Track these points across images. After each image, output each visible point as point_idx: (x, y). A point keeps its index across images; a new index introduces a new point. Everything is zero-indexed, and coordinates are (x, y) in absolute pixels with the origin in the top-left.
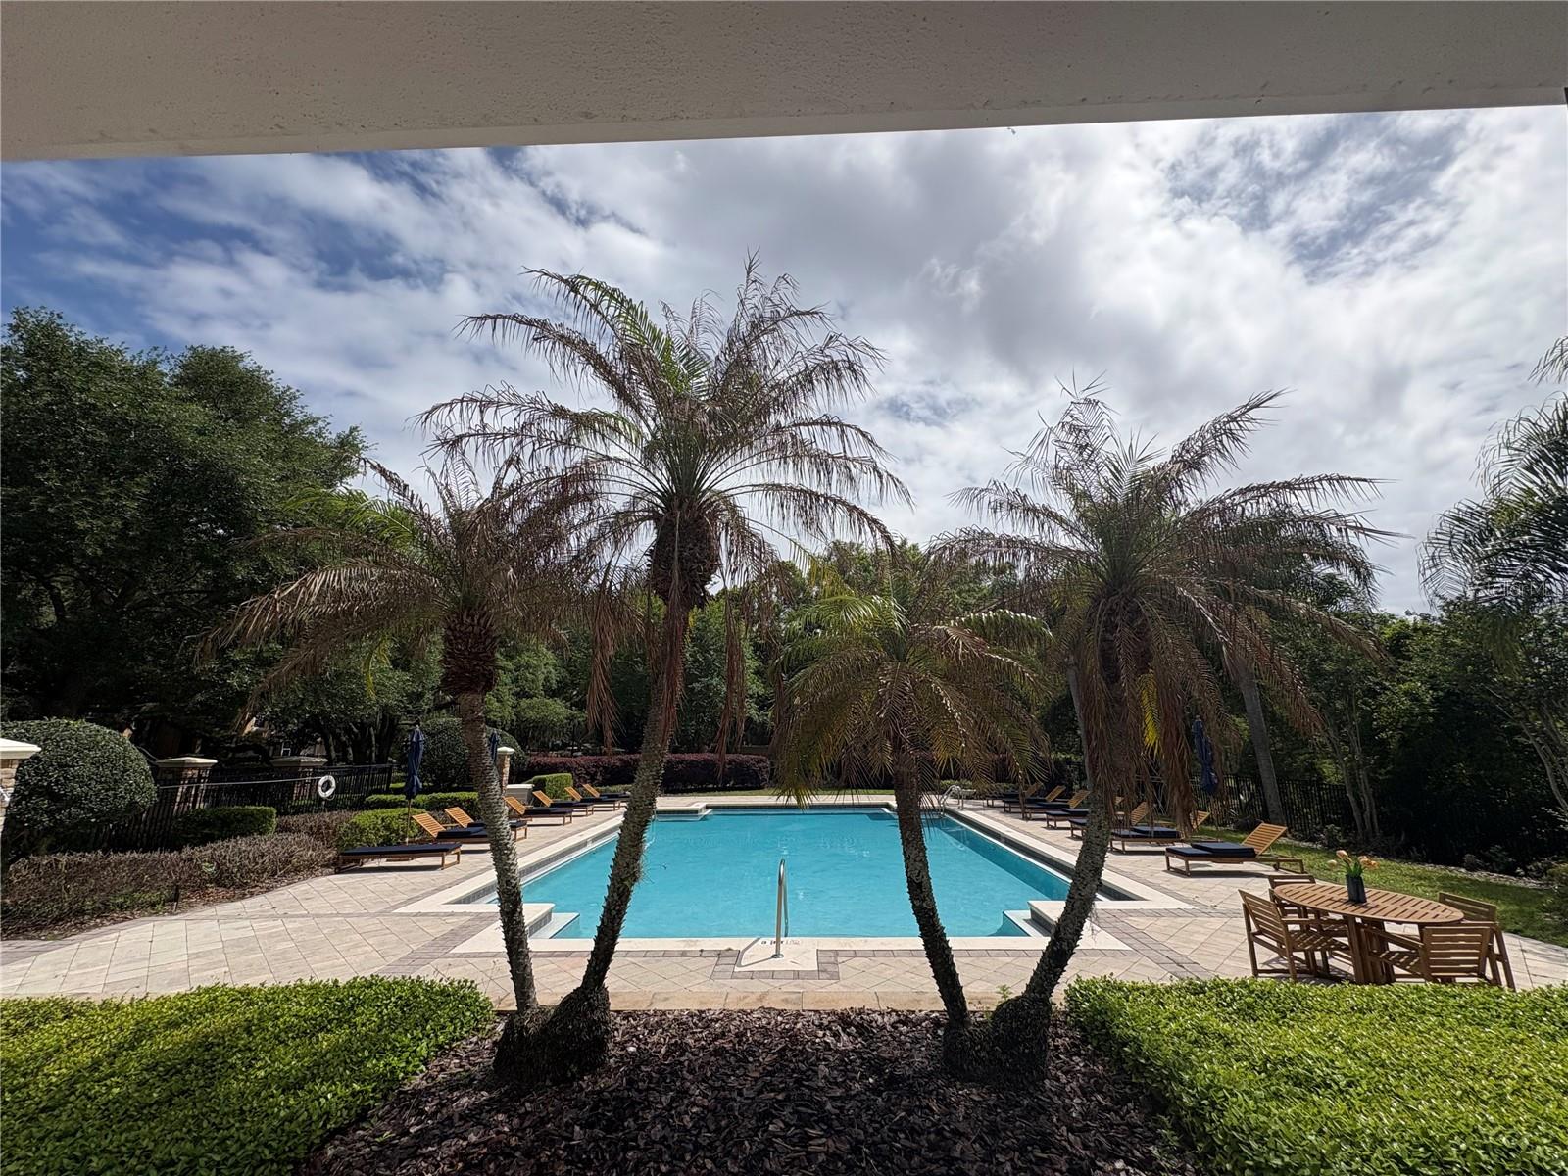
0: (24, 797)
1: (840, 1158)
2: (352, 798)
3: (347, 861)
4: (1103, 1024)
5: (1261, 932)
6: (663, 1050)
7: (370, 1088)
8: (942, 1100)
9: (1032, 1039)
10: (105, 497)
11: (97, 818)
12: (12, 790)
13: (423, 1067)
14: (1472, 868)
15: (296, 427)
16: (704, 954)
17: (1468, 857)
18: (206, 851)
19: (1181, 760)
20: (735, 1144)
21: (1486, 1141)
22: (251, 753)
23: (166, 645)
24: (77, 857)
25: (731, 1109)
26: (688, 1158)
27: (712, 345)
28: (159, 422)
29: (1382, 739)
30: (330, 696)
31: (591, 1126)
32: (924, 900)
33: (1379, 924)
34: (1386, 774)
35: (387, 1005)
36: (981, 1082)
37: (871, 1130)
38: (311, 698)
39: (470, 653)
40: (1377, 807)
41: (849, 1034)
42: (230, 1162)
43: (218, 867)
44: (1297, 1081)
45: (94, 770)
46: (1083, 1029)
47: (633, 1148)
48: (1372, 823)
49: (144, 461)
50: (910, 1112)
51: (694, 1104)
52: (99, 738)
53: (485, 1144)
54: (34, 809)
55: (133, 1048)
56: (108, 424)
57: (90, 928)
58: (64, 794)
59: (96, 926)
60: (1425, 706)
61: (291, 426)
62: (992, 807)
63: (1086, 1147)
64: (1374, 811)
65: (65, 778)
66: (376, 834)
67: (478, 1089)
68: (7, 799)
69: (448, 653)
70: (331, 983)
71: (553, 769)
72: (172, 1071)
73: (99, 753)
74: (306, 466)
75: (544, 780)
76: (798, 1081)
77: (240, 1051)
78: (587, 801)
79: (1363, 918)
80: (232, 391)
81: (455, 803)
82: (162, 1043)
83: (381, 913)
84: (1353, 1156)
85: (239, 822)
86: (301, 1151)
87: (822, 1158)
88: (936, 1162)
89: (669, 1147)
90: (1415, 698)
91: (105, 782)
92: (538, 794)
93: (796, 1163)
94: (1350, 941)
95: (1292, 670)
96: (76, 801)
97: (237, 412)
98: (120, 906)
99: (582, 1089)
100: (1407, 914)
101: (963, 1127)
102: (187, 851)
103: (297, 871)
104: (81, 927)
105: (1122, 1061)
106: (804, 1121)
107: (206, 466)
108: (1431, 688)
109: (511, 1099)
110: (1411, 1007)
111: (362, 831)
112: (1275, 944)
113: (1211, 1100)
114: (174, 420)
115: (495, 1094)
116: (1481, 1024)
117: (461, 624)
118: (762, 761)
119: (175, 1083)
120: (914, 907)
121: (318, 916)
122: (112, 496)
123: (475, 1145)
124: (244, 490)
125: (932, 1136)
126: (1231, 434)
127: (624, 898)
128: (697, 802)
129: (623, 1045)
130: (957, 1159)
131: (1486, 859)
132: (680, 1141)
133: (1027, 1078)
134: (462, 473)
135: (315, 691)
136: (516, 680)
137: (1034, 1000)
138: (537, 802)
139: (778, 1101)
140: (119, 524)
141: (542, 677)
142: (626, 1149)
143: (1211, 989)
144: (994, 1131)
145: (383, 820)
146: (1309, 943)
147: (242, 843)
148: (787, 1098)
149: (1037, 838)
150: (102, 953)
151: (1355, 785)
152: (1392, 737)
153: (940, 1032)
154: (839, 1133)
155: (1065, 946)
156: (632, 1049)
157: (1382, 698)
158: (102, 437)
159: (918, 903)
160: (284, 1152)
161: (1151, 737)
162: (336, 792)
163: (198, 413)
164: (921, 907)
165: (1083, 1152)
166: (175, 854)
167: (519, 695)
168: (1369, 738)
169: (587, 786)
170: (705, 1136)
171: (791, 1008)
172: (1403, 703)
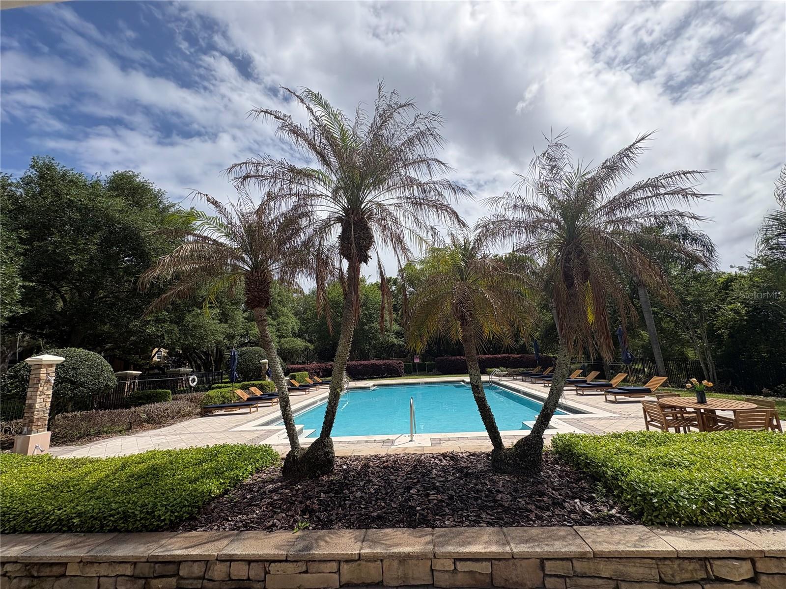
0: (60, 383)
1: (444, 502)
2: (205, 385)
3: (206, 411)
4: (570, 450)
5: (652, 421)
6: (359, 467)
7: (228, 482)
8: (491, 480)
9: (534, 454)
10: (80, 244)
11: (92, 392)
12: (54, 378)
13: (250, 476)
14: (767, 395)
15: (166, 209)
16: (376, 442)
17: (764, 390)
18: (142, 408)
19: (605, 320)
20: (395, 497)
21: (757, 480)
22: (156, 371)
23: (114, 315)
24: (84, 413)
25: (392, 486)
26: (373, 502)
27: (363, 133)
28: (102, 207)
29: (718, 334)
30: (192, 336)
31: (329, 493)
32: (480, 393)
33: (713, 411)
34: (721, 351)
35: (231, 454)
36: (510, 474)
37: (458, 491)
38: (183, 337)
39: (258, 289)
40: (716, 369)
41: (446, 460)
42: (171, 505)
43: (147, 415)
44: (665, 465)
45: (88, 370)
46: (560, 454)
47: (348, 500)
48: (713, 376)
49: (97, 227)
50: (476, 485)
51: (375, 485)
52: (89, 356)
53: (281, 500)
54: (64, 388)
55: (123, 470)
56: (79, 210)
57: (94, 441)
58: (77, 381)
59: (96, 440)
60: (742, 316)
61: (163, 208)
62: (516, 379)
63: (560, 495)
64: (715, 371)
65: (76, 374)
66: (218, 400)
67: (275, 483)
68: (53, 382)
69: (248, 290)
70: (206, 447)
71: (299, 370)
72: (140, 477)
73: (90, 363)
74: (172, 227)
75: (295, 375)
76: (423, 476)
77: (169, 470)
78: (316, 384)
79: (705, 409)
80: (134, 193)
81: (253, 385)
82: (136, 469)
83: (224, 431)
84: (690, 489)
85: (155, 397)
86: (200, 503)
87: (435, 502)
88: (489, 501)
89: (364, 500)
90: (737, 312)
91: (94, 376)
92: (292, 381)
93: (423, 503)
94: (698, 422)
95: (660, 268)
96: (82, 384)
97: (137, 202)
98: (106, 432)
99: (323, 480)
100: (728, 406)
101: (501, 489)
102: (133, 409)
103: (183, 416)
104: (90, 441)
105: (579, 464)
106: (426, 489)
107: (125, 228)
108: (745, 307)
109: (292, 485)
110: (726, 439)
111: (212, 398)
112: (660, 425)
113: (620, 472)
114: (109, 206)
115: (284, 484)
116: (762, 444)
117: (253, 276)
118: (400, 363)
119: (142, 481)
120: (475, 397)
121: (195, 433)
122: (84, 244)
123: (277, 500)
124: (143, 240)
125: (487, 493)
126: (628, 156)
127: (337, 397)
128: (370, 383)
129: (341, 466)
130: (499, 500)
131: (775, 391)
132: (369, 497)
133: (532, 471)
134: (247, 204)
135: (185, 334)
136: (278, 330)
137: (535, 437)
138: (292, 385)
139: (414, 483)
140: (88, 257)
141: (290, 328)
142: (345, 500)
143: (624, 436)
144: (516, 491)
145: (221, 393)
146: (677, 424)
147: (158, 405)
148: (418, 481)
149: (539, 391)
150: (101, 450)
151: (705, 359)
152: (724, 333)
153: (490, 458)
154: (443, 493)
155: (549, 411)
156: (345, 467)
157: (718, 313)
158: (77, 216)
159: (477, 395)
160: (193, 503)
161: (591, 318)
162: (198, 383)
163: (119, 203)
164: (478, 397)
165: (559, 497)
166: (128, 410)
167: (280, 337)
168: (712, 334)
169: (315, 377)
170: (380, 496)
171: (418, 453)
172: (730, 315)
